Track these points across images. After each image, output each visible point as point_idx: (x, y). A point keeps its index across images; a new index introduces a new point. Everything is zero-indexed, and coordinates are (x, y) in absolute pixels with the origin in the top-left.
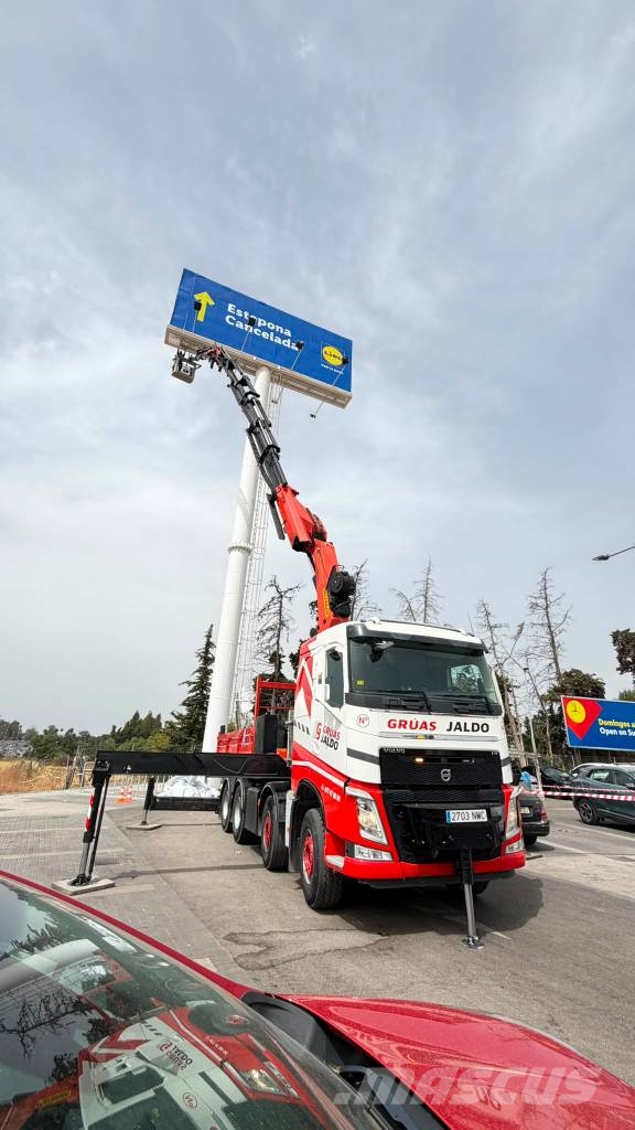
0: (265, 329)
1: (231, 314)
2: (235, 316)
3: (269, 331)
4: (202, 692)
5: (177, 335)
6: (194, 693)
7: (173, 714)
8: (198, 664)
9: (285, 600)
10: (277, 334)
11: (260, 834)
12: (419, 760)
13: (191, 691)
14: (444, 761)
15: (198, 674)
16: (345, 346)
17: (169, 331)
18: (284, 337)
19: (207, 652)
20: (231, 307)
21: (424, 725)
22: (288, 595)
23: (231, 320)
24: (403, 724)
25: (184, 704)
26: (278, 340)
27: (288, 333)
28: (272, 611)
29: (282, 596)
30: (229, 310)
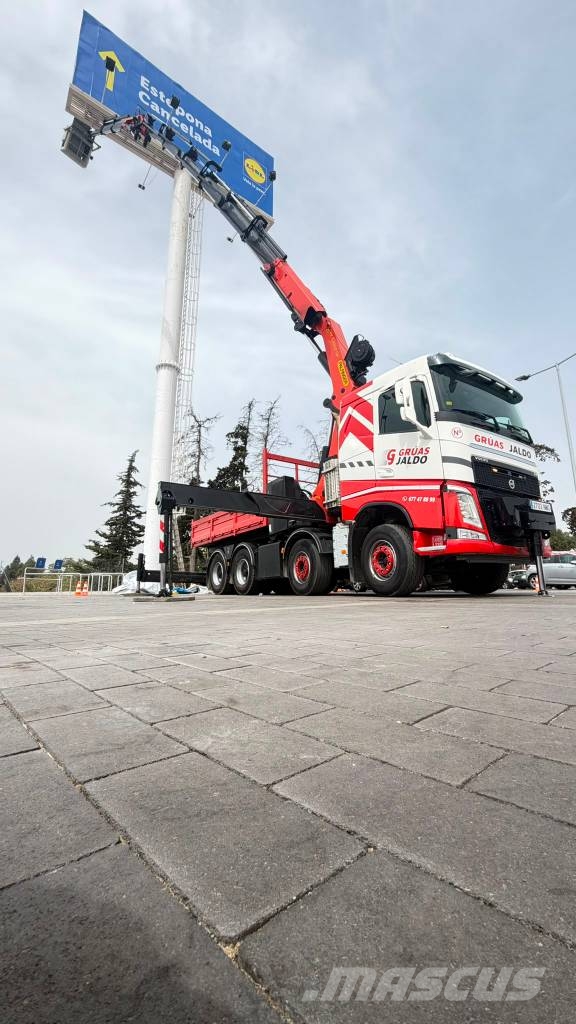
0: (182, 119)
1: (144, 90)
2: (149, 93)
3: (188, 124)
4: (125, 513)
5: (82, 102)
6: (118, 514)
7: (97, 532)
8: (121, 487)
9: (203, 430)
10: (197, 130)
11: (286, 575)
12: (495, 470)
13: (114, 512)
14: (510, 473)
15: (120, 496)
16: (266, 161)
17: (71, 93)
18: (204, 136)
19: (129, 476)
20: (144, 81)
21: (496, 444)
22: (206, 425)
23: (144, 97)
24: (484, 440)
25: (107, 524)
26: (198, 138)
27: (209, 132)
28: (192, 439)
29: (200, 426)
30: (143, 84)
